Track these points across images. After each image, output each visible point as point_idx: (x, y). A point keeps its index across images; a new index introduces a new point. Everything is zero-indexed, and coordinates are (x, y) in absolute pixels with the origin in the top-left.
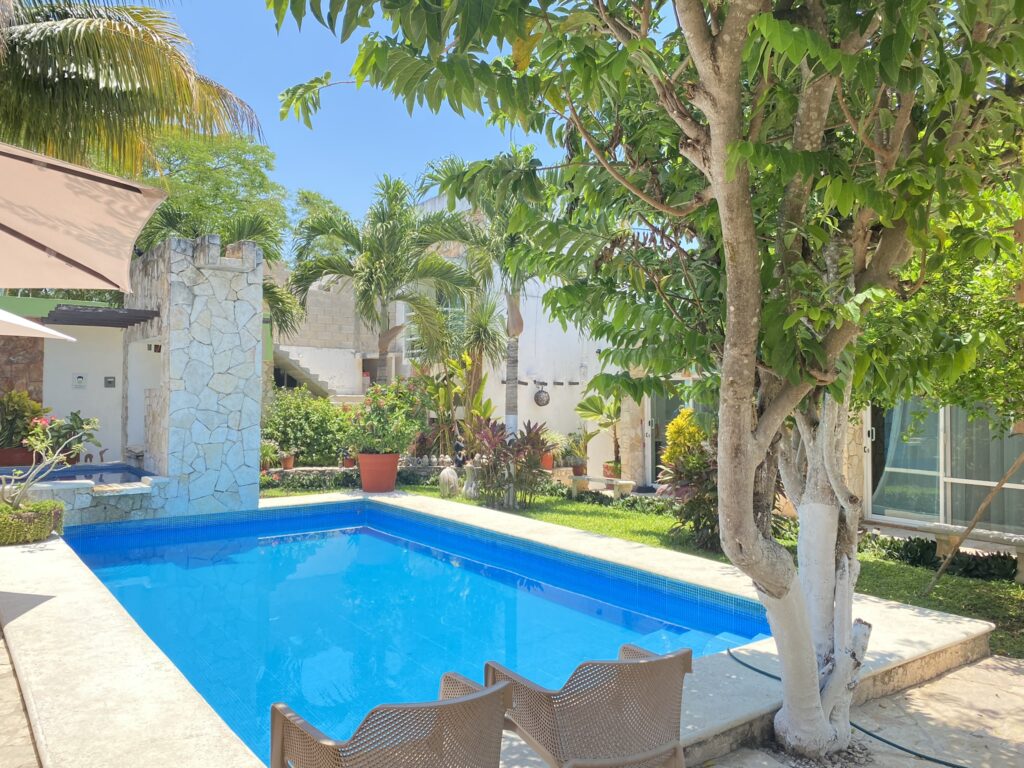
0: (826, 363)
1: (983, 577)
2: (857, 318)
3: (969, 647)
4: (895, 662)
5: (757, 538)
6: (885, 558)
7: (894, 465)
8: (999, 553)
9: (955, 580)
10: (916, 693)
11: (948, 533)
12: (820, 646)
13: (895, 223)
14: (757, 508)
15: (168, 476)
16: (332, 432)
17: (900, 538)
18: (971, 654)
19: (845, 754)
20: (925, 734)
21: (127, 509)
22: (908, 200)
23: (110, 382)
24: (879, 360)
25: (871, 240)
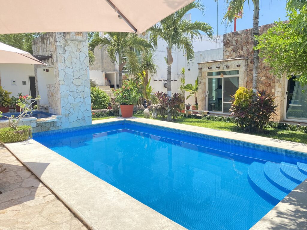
6: (305, 133)
15: (61, 115)
16: (101, 98)
21: (49, 127)
23: (24, 83)
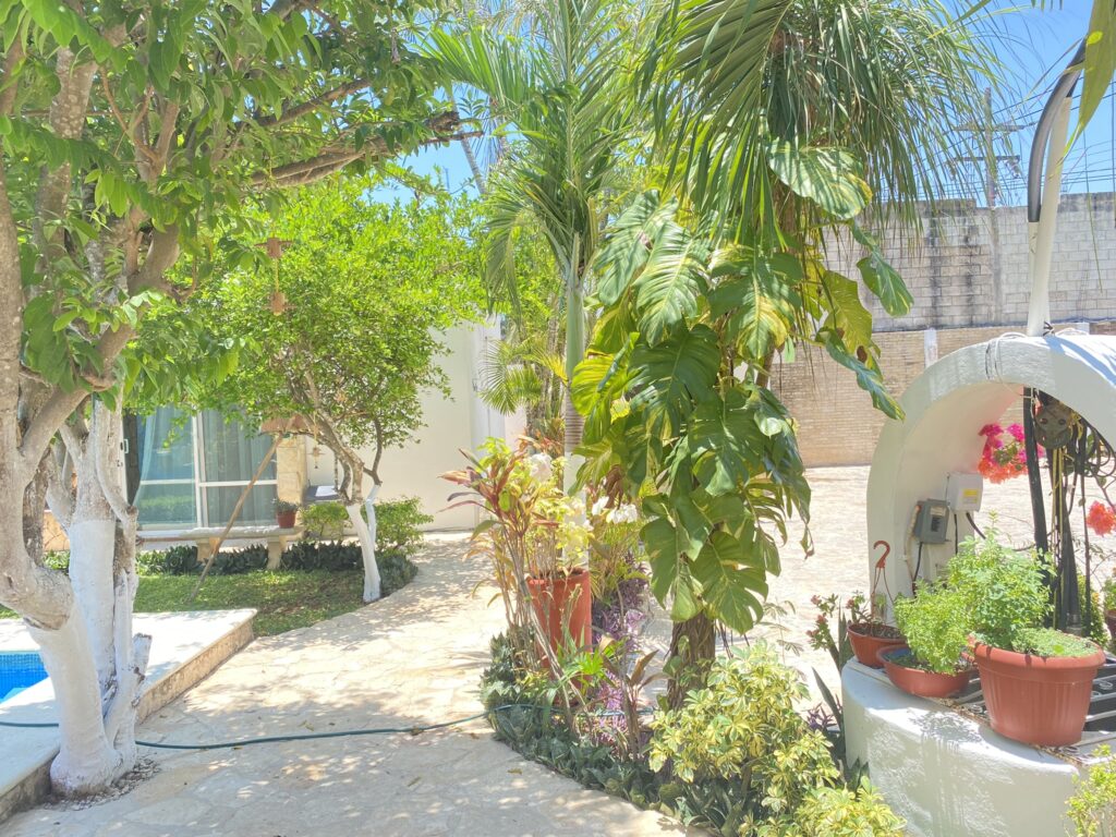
0: (102, 367)
1: (241, 572)
2: (134, 321)
3: (236, 636)
4: (171, 669)
5: (30, 567)
6: (148, 574)
7: (150, 477)
8: (253, 546)
9: (216, 580)
10: (194, 693)
11: (207, 536)
12: (100, 672)
13: (166, 227)
14: (27, 535)
17: (162, 550)
18: (238, 643)
19: (131, 775)
20: (206, 727)
22: (179, 207)
24: (149, 365)
25: (142, 242)
